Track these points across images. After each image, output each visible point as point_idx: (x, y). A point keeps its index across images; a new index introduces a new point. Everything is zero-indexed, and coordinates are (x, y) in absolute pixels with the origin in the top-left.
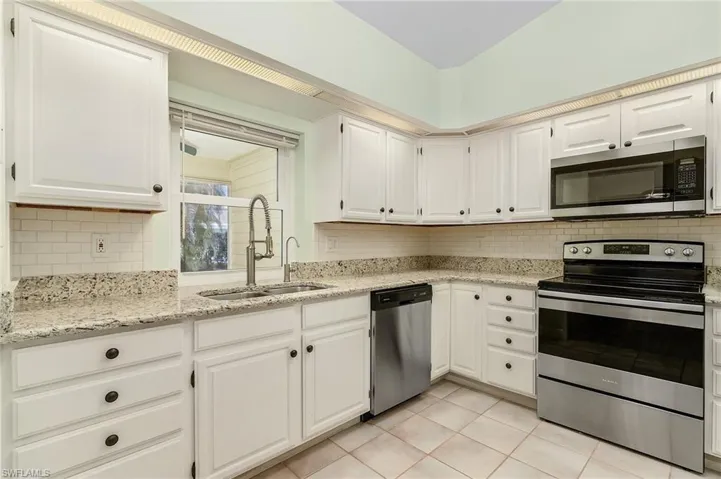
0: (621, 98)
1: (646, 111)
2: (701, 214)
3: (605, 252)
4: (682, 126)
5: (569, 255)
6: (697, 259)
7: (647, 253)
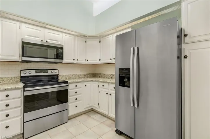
0: (45, 28)
1: (51, 34)
2: (61, 63)
3: (36, 73)
4: (57, 41)
5: (23, 75)
6: (57, 74)
7: (47, 73)
